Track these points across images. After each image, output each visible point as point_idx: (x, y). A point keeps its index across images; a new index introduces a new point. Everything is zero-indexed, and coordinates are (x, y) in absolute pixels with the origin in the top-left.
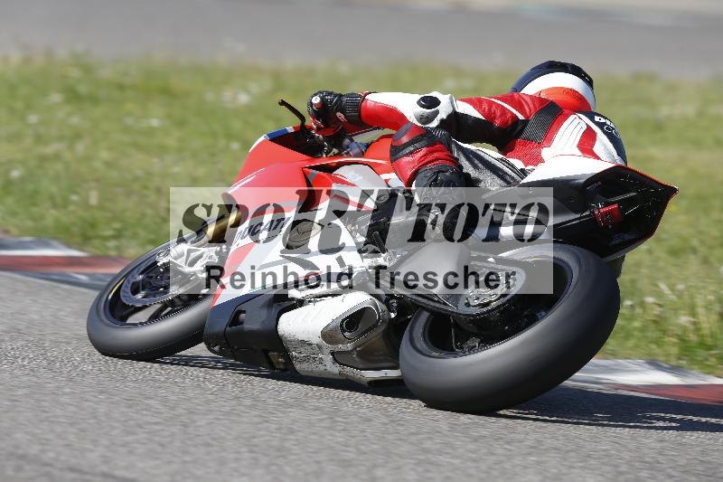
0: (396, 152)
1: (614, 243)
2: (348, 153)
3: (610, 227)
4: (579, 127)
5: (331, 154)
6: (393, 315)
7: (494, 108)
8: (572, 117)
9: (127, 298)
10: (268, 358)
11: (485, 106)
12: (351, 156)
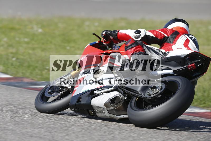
0: (126, 48)
1: (194, 75)
2: (114, 49)
3: (193, 70)
5: (109, 49)
6: (125, 98)
7: (158, 33)
8: (182, 35)
9: (47, 95)
10: (89, 112)
11: (155, 33)
12: (115, 50)
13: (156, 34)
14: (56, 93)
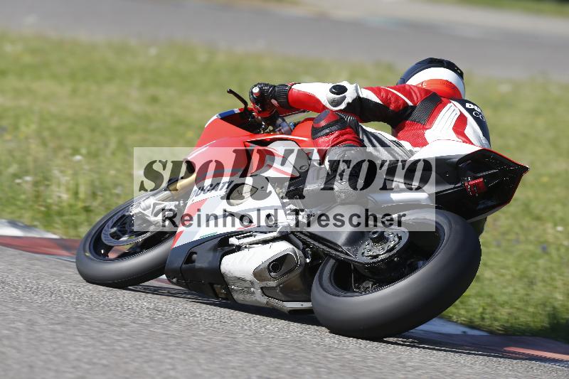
0: (315, 132)
1: (479, 207)
2: (280, 130)
3: (477, 195)
4: (454, 113)
5: (268, 130)
6: (308, 261)
7: (390, 95)
8: (449, 105)
9: (106, 239)
10: (214, 290)
11: (383, 94)
12: (282, 134)
13: (387, 97)
14: (130, 236)
